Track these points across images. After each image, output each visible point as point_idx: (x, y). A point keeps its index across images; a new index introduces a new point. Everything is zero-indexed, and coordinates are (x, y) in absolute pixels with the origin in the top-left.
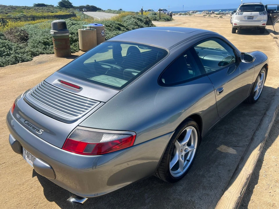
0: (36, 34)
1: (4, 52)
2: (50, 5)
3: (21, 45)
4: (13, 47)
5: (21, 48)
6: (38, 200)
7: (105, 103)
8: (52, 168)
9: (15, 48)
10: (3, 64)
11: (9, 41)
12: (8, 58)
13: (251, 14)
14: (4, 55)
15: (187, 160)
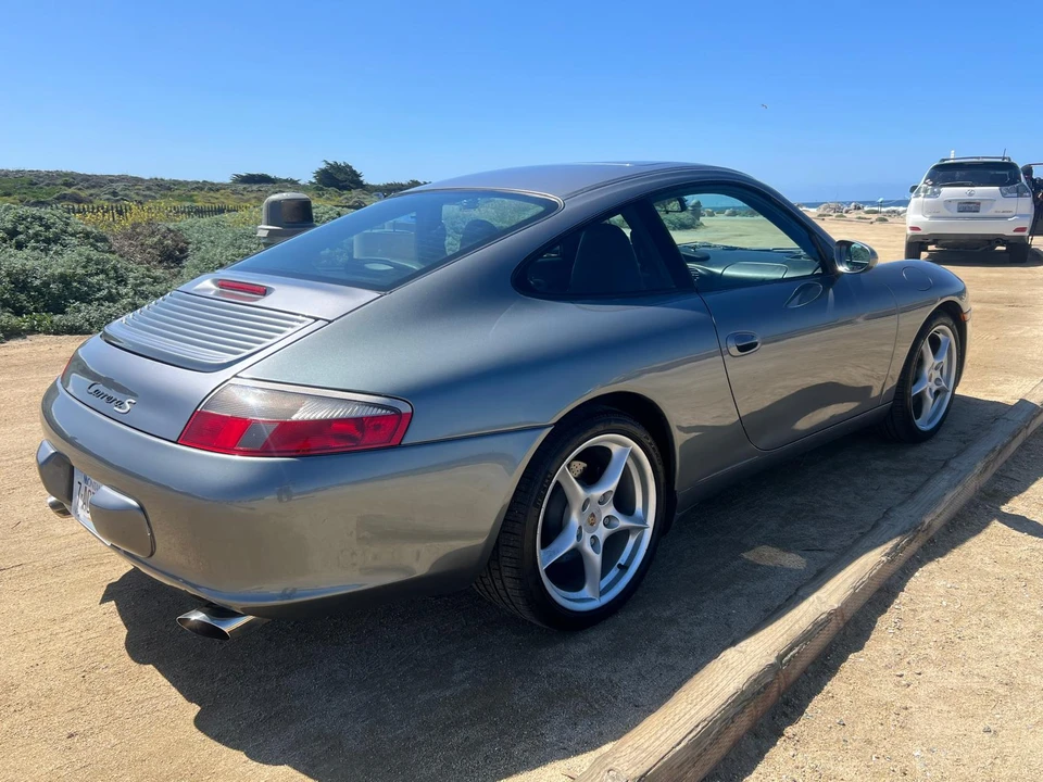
0: (212, 242)
1: (99, 290)
2: (286, 181)
3: (158, 272)
4: (132, 274)
5: (156, 280)
6: (100, 658)
7: (330, 322)
8: (142, 509)
9: (136, 279)
10: (90, 324)
11: (121, 256)
12: (109, 307)
13: (970, 195)
14: (97, 299)
15: (620, 566)
